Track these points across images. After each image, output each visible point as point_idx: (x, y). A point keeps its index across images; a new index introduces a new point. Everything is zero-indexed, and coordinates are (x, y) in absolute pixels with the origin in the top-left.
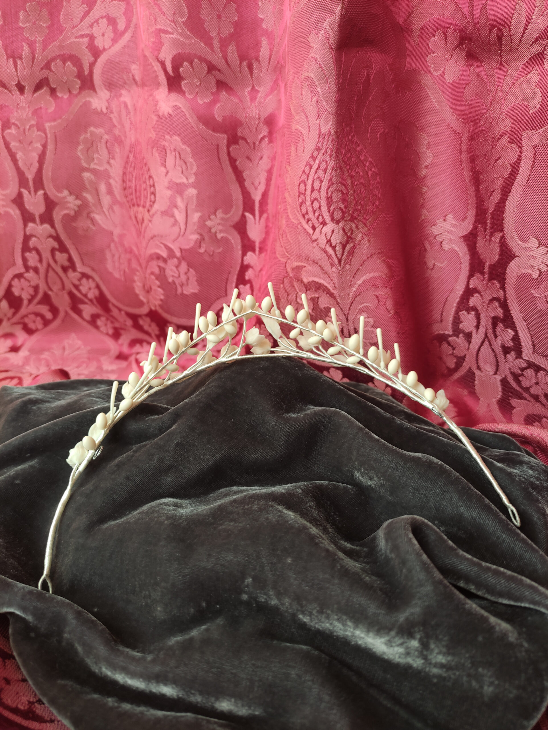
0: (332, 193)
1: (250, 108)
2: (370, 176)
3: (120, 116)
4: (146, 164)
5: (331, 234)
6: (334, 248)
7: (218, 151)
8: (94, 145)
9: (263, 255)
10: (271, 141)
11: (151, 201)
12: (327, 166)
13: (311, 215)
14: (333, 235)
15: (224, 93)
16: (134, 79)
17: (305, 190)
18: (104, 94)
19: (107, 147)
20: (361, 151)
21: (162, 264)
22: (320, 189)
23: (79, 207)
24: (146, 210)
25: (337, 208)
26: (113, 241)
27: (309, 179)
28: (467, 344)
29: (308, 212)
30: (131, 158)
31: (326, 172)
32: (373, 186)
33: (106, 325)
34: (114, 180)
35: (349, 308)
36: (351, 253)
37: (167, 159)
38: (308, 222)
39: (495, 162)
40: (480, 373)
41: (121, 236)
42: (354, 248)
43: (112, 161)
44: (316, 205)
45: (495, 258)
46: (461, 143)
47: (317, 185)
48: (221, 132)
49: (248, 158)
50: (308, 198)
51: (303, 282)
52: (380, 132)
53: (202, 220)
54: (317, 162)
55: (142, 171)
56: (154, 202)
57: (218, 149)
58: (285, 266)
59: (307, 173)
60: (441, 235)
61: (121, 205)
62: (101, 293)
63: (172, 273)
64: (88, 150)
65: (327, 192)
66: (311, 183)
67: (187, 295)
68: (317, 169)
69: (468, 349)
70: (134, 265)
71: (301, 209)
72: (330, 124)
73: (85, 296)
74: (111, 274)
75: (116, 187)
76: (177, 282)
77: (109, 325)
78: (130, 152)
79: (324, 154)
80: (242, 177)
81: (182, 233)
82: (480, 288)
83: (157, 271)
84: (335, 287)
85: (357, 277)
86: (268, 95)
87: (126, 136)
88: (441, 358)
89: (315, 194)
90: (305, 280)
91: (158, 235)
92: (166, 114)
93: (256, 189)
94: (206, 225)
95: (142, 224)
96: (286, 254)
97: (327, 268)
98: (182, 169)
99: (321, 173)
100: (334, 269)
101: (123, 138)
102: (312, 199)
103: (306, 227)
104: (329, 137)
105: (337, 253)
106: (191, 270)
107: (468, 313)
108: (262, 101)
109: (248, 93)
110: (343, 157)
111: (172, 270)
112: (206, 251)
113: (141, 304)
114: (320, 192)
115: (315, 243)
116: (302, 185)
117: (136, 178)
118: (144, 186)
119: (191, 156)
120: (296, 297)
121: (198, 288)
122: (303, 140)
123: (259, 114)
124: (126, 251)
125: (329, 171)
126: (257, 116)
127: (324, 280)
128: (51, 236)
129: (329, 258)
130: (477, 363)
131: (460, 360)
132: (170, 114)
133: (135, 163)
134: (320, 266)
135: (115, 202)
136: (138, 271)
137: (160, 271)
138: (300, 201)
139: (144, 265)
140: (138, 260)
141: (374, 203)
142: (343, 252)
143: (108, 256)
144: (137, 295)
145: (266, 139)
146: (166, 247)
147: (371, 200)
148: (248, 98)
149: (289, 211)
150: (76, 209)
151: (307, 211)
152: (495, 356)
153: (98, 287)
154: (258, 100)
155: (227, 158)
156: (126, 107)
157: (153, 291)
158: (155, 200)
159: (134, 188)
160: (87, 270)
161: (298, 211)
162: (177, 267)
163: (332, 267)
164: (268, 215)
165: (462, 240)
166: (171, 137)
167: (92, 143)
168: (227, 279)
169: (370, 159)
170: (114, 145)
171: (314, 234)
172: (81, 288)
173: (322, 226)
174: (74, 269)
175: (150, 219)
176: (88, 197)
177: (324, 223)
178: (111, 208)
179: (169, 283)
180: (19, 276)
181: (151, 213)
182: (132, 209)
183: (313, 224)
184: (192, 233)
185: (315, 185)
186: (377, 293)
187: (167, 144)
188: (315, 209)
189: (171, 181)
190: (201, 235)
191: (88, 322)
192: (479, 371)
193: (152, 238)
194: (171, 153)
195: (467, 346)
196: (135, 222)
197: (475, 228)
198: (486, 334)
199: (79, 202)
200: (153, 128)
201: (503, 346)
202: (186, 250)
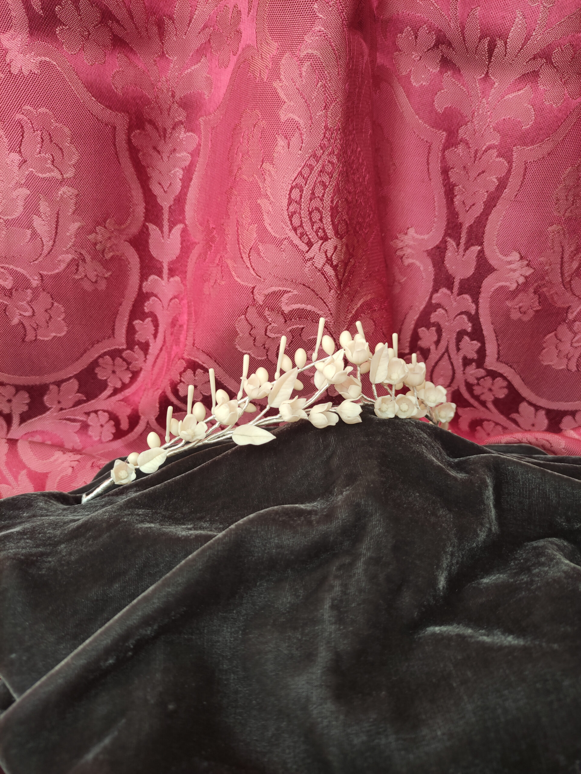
1: (159, 81)
5: (333, 251)
7: (114, 135)
10: (190, 129)
12: (333, 169)
14: (335, 252)
17: (301, 196)
22: (323, 196)
27: (308, 183)
29: (303, 224)
31: (332, 176)
36: (352, 272)
37: (23, 141)
38: (300, 237)
39: (478, 175)
42: (355, 266)
44: (316, 216)
45: (470, 271)
46: (429, 153)
48: (120, 111)
49: (155, 148)
50: (304, 207)
51: (282, 311)
53: (83, 233)
54: (321, 163)
57: (114, 132)
58: (252, 292)
59: (306, 175)
60: (402, 249)
63: (19, 312)
65: (332, 202)
66: (310, 188)
67: (42, 342)
68: (321, 171)
72: (339, 117)
76: (28, 324)
79: (330, 154)
80: (145, 174)
82: (445, 303)
84: (330, 313)
85: (355, 300)
86: (185, 68)
89: (316, 203)
90: (286, 308)
93: (166, 192)
94: (89, 240)
96: (256, 276)
97: (323, 292)
98: (53, 157)
99: (325, 177)
100: (331, 293)
102: (311, 208)
104: (337, 134)
105: (337, 273)
108: (177, 74)
109: (156, 61)
111: (20, 307)
112: (85, 276)
114: (322, 200)
116: (295, 190)
119: (70, 139)
121: (66, 329)
123: (172, 91)
126: (171, 94)
127: (316, 306)
130: (431, 378)
132: (33, 74)
145: (184, 127)
146: (13, 273)
149: (267, 222)
151: (301, 222)
152: (453, 369)
154: (170, 71)
155: (126, 146)
162: (31, 302)
164: (186, 225)
166: (33, 107)
169: (365, 163)
171: (309, 251)
173: (321, 241)
177: (325, 239)
179: (14, 326)
183: (309, 239)
184: (67, 252)
185: (316, 191)
186: (374, 317)
187: (25, 118)
188: (314, 221)
189: (30, 175)
190: (79, 254)
194: (34, 132)
197: (444, 241)
198: (447, 348)
201: (464, 359)
202: (50, 277)
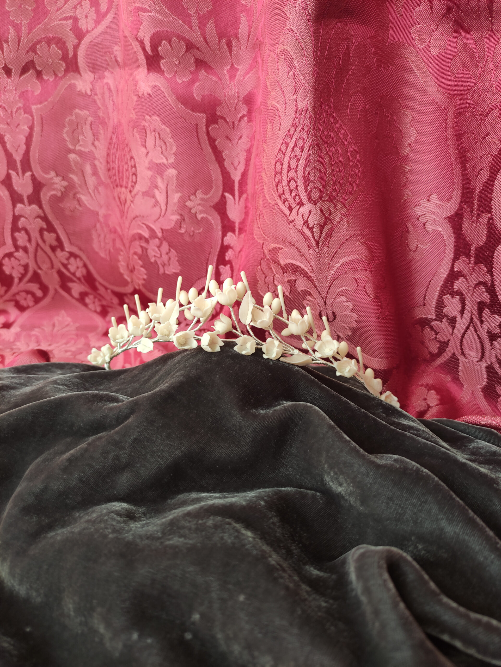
0: (309, 171)
1: (229, 86)
2: (349, 154)
3: (103, 97)
4: (127, 145)
5: (308, 214)
6: (311, 229)
7: (197, 130)
8: (79, 127)
9: (242, 236)
10: (250, 120)
11: (132, 182)
12: (304, 144)
13: (287, 195)
14: (311, 215)
15: (203, 71)
16: (116, 61)
17: (282, 168)
18: (88, 76)
19: (91, 129)
20: (340, 128)
21: (144, 245)
22: (297, 168)
23: (65, 188)
24: (128, 191)
25: (315, 188)
26: (99, 221)
27: (285, 157)
28: (451, 329)
29: (285, 192)
30: (114, 140)
31: (303, 150)
32: (352, 165)
33: (94, 303)
34: (99, 161)
35: (328, 292)
36: (330, 234)
37: (147, 139)
38: (284, 203)
39: (484, 139)
40: (465, 359)
41: (106, 217)
42: (332, 229)
43: (96, 143)
44: (293, 184)
45: (482, 240)
46: (447, 119)
47: (293, 163)
48: (200, 112)
49: (228, 138)
50: (285, 178)
51: (280, 264)
52: (361, 108)
53: (182, 201)
54: (294, 139)
55: (124, 151)
56: (135, 183)
57: (197, 128)
58: (263, 247)
59: (284, 151)
60: (425, 216)
61: (106, 186)
62: (89, 272)
63: (154, 254)
64: (73, 132)
65: (304, 171)
66: (288, 162)
67: (168, 275)
68: (294, 147)
69: (452, 334)
70: (118, 244)
71: (277, 189)
72: (307, 99)
73: (74, 274)
74: (97, 253)
75: (101, 169)
76: (159, 262)
77: (97, 303)
78: (113, 133)
79: (301, 131)
80: (222, 157)
81: (163, 214)
82: (465, 271)
83: (139, 251)
84: (312, 269)
85: (335, 259)
86: (247, 73)
87: (109, 118)
88: (423, 343)
89: (292, 174)
90: (282, 262)
91: (140, 216)
92: (146, 94)
93: (236, 169)
94: (186, 206)
95: (124, 204)
96: (263, 235)
97: (305, 250)
98: (162, 149)
99: (297, 151)
100: (311, 251)
101: (107, 120)
102: (289, 178)
103: (283, 207)
104: (306, 113)
105: (314, 235)
106: (172, 250)
107: (453, 297)
108: (242, 79)
109: (227, 72)
110: (321, 134)
111: (154, 250)
112: (186, 231)
113: (126, 283)
114: (296, 171)
115: (292, 224)
116: (278, 164)
117: (118, 159)
118: (126, 167)
119: (170, 136)
120: (274, 279)
121: (179, 268)
122: (280, 117)
123: (238, 92)
124: (111, 231)
125: (306, 149)
126: (236, 95)
127: (301, 262)
128: (39, 217)
129: (306, 240)
130: (462, 349)
131: (444, 345)
132: (149, 94)
133: (118, 144)
134: (297, 248)
135: (100, 183)
136: (122, 251)
137: (143, 251)
138: (277, 180)
139: (127, 245)
140: (122, 240)
141: (354, 182)
142: (321, 233)
143: (94, 236)
144: (121, 275)
145: (246, 118)
146: (148, 227)
147: (350, 179)
148: (227, 77)
149: (265, 191)
150: (63, 190)
151: (283, 191)
152: (481, 342)
153: (85, 266)
154: (237, 78)
155: (206, 138)
156: (109, 89)
157: (136, 270)
158: (137, 180)
159: (117, 168)
160: (75, 250)
161: (274, 191)
162: (159, 247)
163: (309, 249)
164: (248, 195)
165: (447, 220)
166: (150, 116)
167: (77, 125)
168: (208, 260)
169: (349, 136)
170: (98, 127)
171: (291, 215)
172: (69, 267)
173: (299, 206)
174: (63, 249)
175: (132, 199)
176: (74, 177)
177: (301, 204)
178: (96, 188)
179: (152, 263)
180: (9, 255)
181: (133, 193)
182: (115, 190)
183: (289, 204)
184: (173, 214)
185: (292, 163)
186: (356, 277)
187: (146, 124)
188: (291, 189)
189: (151, 162)
190: (181, 215)
191: (77, 300)
192: (463, 357)
193: (134, 219)
194: (151, 133)
195: (451, 331)
196: (119, 203)
197: (461, 208)
198: (471, 319)
199: (65, 183)
200: (134, 108)
201: (489, 332)
202: (167, 231)
